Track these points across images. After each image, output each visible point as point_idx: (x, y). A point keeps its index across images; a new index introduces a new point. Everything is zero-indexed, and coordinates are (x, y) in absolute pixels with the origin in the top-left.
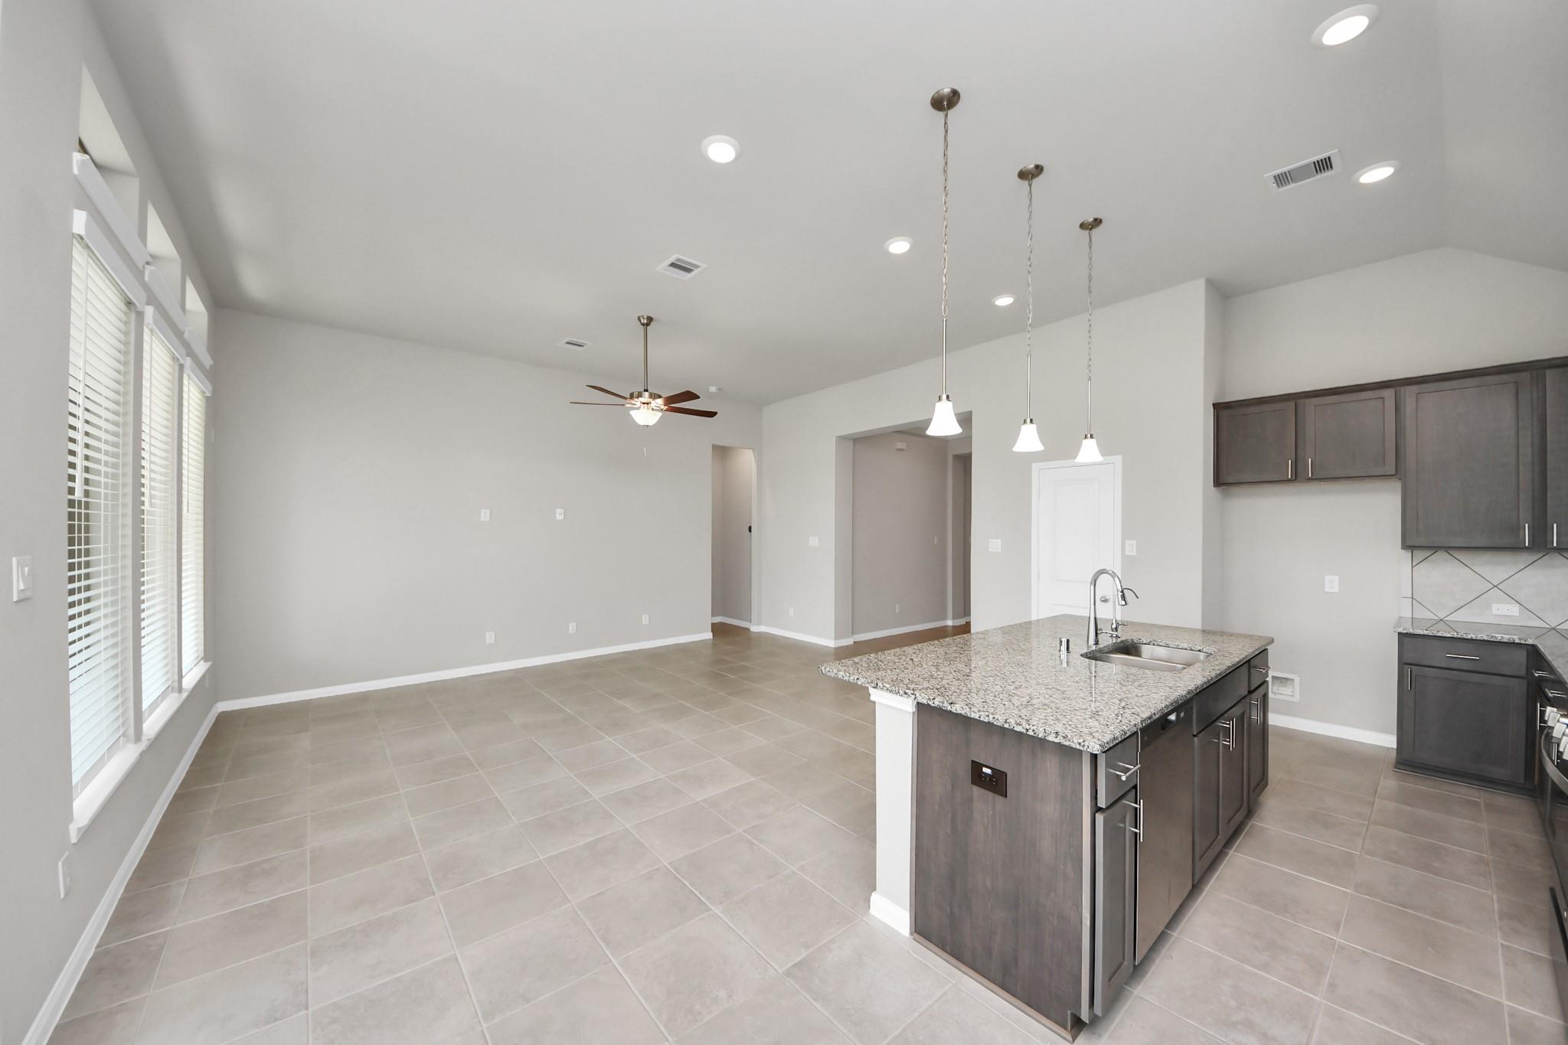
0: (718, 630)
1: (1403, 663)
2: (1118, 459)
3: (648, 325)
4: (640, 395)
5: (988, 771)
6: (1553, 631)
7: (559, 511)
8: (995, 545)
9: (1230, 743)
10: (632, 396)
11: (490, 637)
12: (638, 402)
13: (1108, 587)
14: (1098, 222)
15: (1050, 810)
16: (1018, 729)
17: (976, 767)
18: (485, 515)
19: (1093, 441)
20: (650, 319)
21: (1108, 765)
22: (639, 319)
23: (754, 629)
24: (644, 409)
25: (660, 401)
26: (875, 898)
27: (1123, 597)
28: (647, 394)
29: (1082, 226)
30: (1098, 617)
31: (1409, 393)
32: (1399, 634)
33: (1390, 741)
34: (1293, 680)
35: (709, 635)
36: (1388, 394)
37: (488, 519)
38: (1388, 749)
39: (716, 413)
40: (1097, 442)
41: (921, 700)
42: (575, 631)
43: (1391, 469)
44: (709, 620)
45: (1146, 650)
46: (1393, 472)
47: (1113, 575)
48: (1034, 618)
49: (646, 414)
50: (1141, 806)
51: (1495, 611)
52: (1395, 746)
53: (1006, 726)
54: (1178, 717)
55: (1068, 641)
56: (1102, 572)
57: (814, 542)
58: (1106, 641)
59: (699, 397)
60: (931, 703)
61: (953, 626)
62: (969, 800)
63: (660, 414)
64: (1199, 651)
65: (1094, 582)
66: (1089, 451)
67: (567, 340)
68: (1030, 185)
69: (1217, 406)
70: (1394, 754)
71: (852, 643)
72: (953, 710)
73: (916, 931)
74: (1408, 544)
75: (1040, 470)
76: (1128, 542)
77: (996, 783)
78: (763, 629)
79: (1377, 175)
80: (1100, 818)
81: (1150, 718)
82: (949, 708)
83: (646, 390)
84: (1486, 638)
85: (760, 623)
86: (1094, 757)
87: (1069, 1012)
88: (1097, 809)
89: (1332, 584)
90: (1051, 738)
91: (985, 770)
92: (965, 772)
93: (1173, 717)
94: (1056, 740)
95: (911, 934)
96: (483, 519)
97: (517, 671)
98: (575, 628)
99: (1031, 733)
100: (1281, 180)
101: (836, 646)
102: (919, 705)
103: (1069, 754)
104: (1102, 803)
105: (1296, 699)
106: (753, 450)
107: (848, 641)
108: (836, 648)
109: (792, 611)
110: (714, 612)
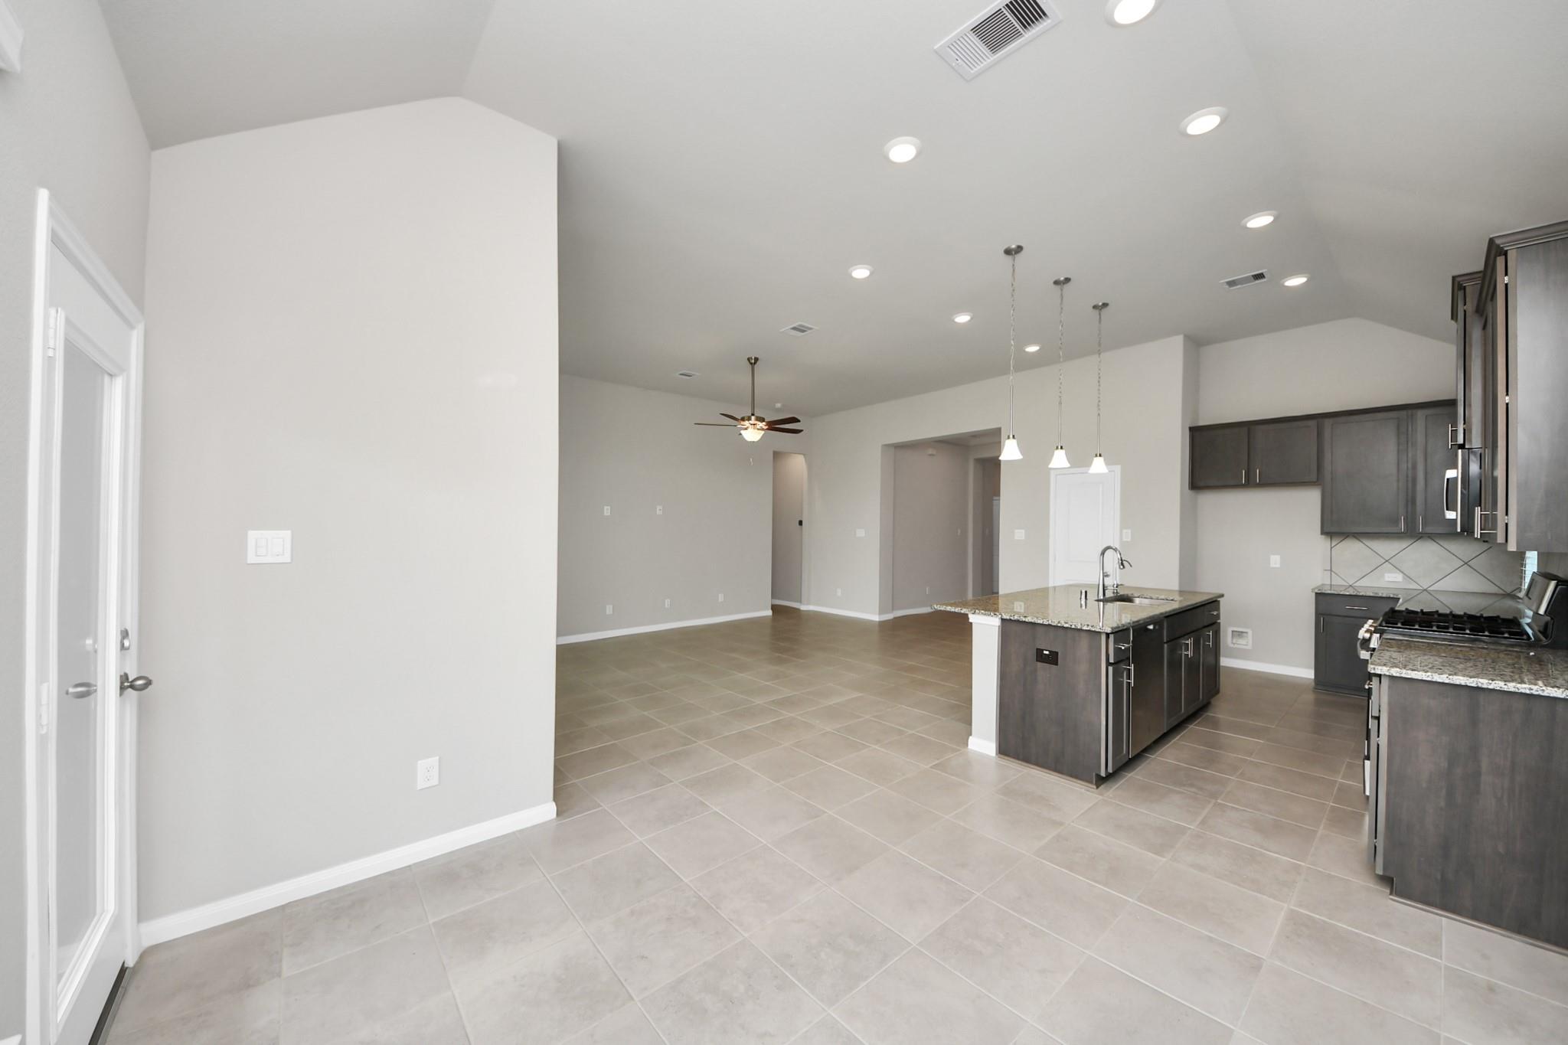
0: (776, 608)
1: (1319, 614)
2: (1118, 468)
3: (755, 363)
4: (749, 419)
5: (1047, 652)
6: (1425, 592)
7: (659, 507)
8: (1020, 534)
9: (1190, 653)
10: (743, 419)
11: (609, 610)
12: (747, 423)
13: (1111, 558)
14: (1105, 305)
15: (1083, 668)
16: (1066, 625)
17: (1039, 652)
18: (607, 511)
19: (1101, 459)
20: (756, 359)
21: (1115, 642)
22: (749, 359)
23: (803, 608)
24: (751, 430)
25: (762, 425)
26: (971, 739)
27: (1122, 564)
28: (753, 418)
29: (1095, 307)
30: (1106, 584)
31: (1328, 422)
32: (1316, 593)
33: (1309, 674)
34: (1246, 633)
35: (769, 613)
36: (1312, 423)
37: (609, 514)
38: (1310, 679)
39: (802, 431)
40: (1105, 460)
41: (1005, 617)
42: (668, 606)
43: (1314, 477)
45: (1137, 601)
46: (1315, 480)
47: (1115, 550)
48: (1051, 584)
49: (752, 433)
50: (1132, 667)
51: (1387, 579)
52: (1313, 677)
53: (1059, 625)
54: (1154, 627)
55: (1086, 592)
56: (1108, 548)
57: (861, 533)
58: (1109, 594)
59: (799, 421)
60: (1012, 618)
62: (1035, 670)
63: (763, 432)
64: (1172, 600)
65: (1103, 553)
66: (1098, 466)
67: (681, 372)
68: (1062, 290)
69: (1191, 429)
70: (1313, 684)
71: (892, 618)
72: (1027, 620)
73: (1000, 753)
74: (1326, 530)
75: (1057, 475)
76: (1125, 531)
77: (1053, 659)
78: (811, 608)
79: (1296, 281)
80: (1111, 669)
81: (1137, 622)
82: (1024, 620)
83: (753, 415)
84: (1372, 595)
85: (808, 604)
86: (1108, 635)
87: (1094, 774)
88: (1108, 664)
89: (1275, 561)
90: (1085, 628)
91: (1045, 652)
92: (1032, 655)
93: (1151, 627)
94: (1088, 629)
95: (997, 754)
96: (605, 514)
98: (669, 603)
99: (1073, 627)
100: (1231, 284)
101: (880, 620)
102: (1003, 620)
103: (1094, 634)
104: (1112, 660)
105: (1249, 647)
106: (804, 455)
107: (889, 616)
108: (880, 622)
109: (839, 592)
110: (774, 596)
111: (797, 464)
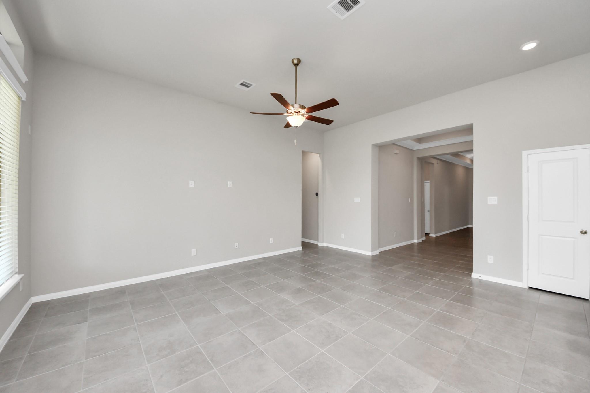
0: (304, 245)
3: (298, 65)
4: (294, 106)
7: (229, 183)
8: (493, 200)
11: (194, 252)
12: (292, 111)
18: (191, 184)
23: (320, 244)
24: (296, 116)
25: (304, 112)
28: (297, 106)
35: (301, 248)
37: (193, 186)
42: (237, 248)
44: (300, 239)
57: (357, 200)
61: (418, 243)
71: (378, 253)
75: (528, 155)
78: (325, 244)
83: (296, 103)
85: (323, 242)
96: (190, 186)
97: (209, 271)
98: (237, 246)
101: (372, 255)
106: (319, 154)
107: (377, 252)
108: (372, 256)
109: (343, 236)
110: (303, 236)
111: (315, 160)
